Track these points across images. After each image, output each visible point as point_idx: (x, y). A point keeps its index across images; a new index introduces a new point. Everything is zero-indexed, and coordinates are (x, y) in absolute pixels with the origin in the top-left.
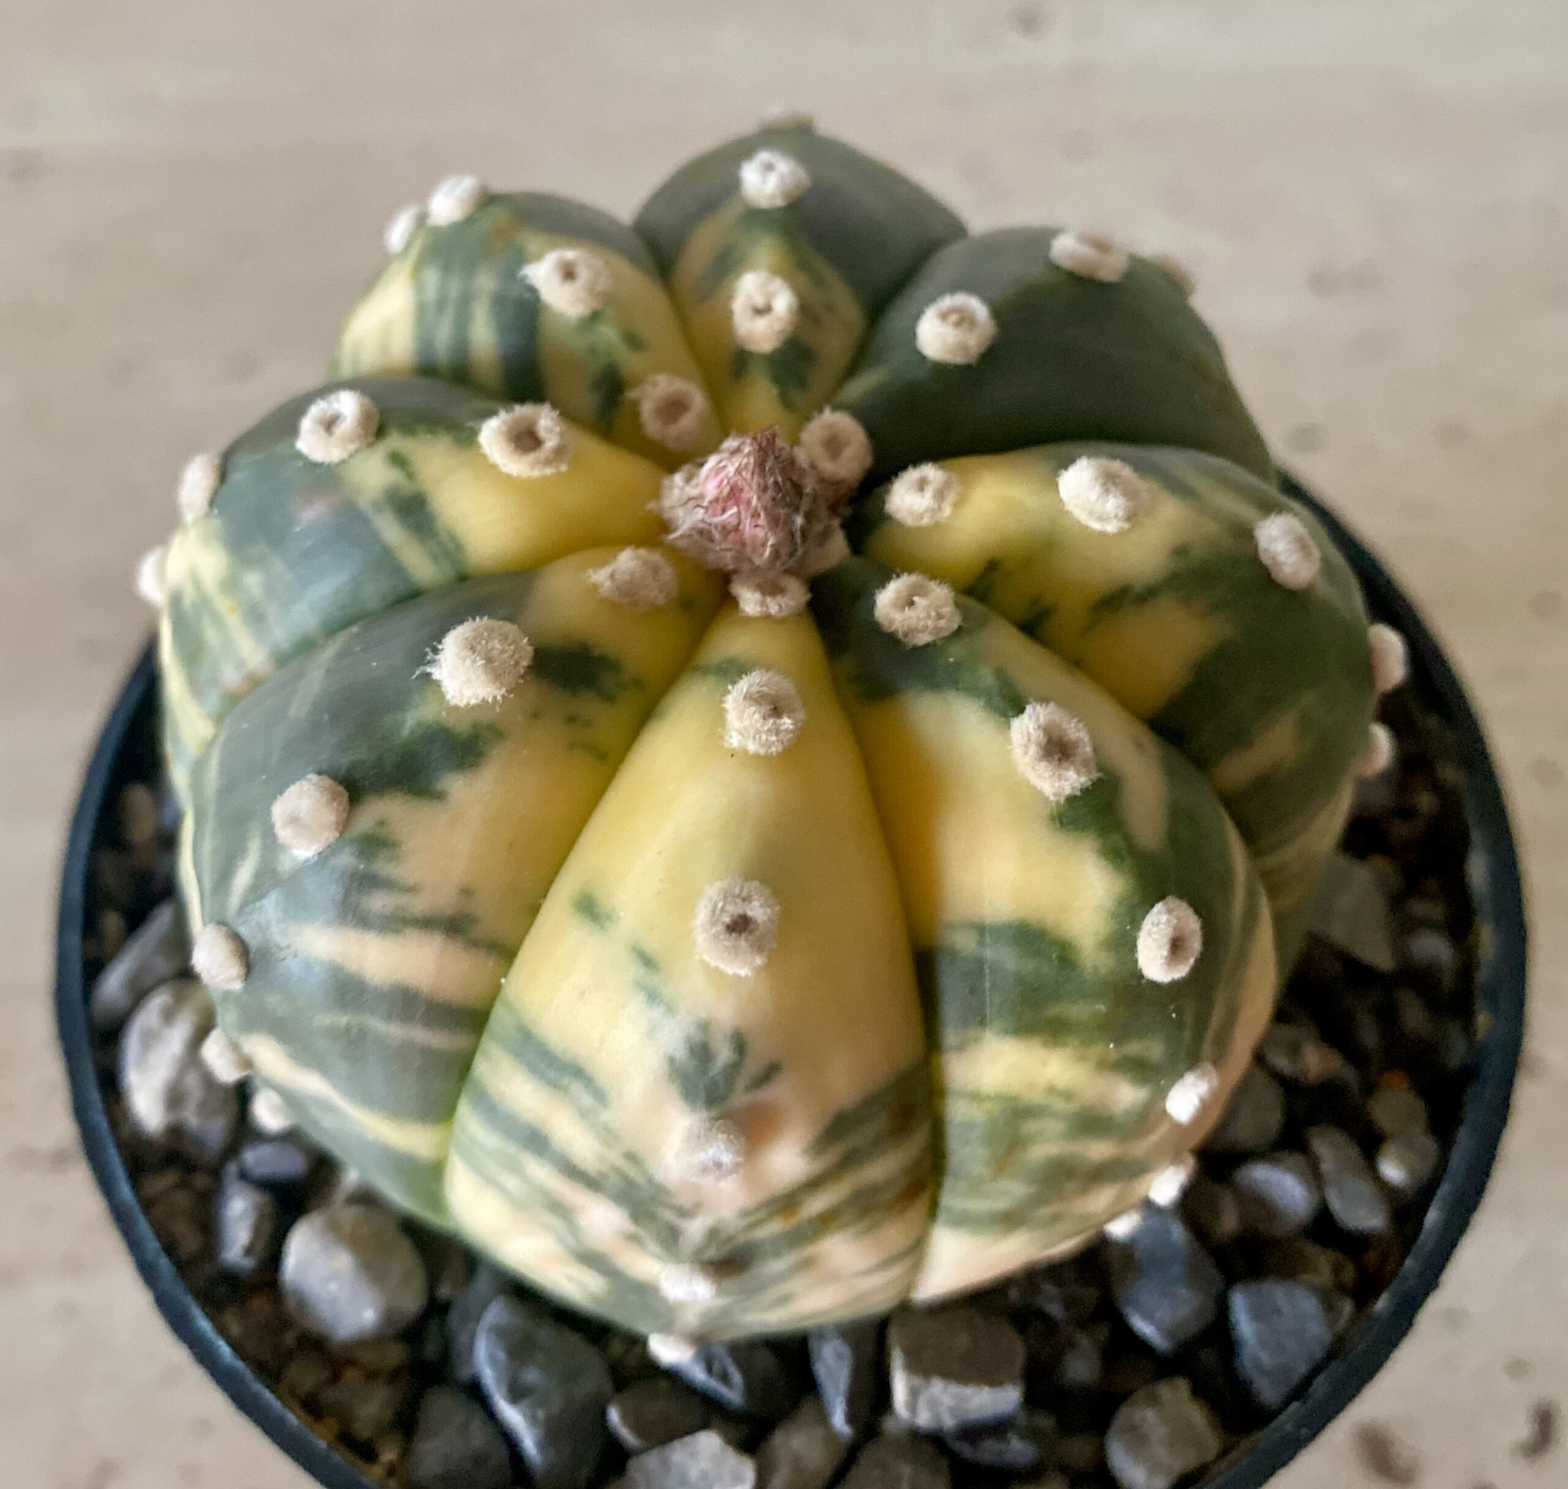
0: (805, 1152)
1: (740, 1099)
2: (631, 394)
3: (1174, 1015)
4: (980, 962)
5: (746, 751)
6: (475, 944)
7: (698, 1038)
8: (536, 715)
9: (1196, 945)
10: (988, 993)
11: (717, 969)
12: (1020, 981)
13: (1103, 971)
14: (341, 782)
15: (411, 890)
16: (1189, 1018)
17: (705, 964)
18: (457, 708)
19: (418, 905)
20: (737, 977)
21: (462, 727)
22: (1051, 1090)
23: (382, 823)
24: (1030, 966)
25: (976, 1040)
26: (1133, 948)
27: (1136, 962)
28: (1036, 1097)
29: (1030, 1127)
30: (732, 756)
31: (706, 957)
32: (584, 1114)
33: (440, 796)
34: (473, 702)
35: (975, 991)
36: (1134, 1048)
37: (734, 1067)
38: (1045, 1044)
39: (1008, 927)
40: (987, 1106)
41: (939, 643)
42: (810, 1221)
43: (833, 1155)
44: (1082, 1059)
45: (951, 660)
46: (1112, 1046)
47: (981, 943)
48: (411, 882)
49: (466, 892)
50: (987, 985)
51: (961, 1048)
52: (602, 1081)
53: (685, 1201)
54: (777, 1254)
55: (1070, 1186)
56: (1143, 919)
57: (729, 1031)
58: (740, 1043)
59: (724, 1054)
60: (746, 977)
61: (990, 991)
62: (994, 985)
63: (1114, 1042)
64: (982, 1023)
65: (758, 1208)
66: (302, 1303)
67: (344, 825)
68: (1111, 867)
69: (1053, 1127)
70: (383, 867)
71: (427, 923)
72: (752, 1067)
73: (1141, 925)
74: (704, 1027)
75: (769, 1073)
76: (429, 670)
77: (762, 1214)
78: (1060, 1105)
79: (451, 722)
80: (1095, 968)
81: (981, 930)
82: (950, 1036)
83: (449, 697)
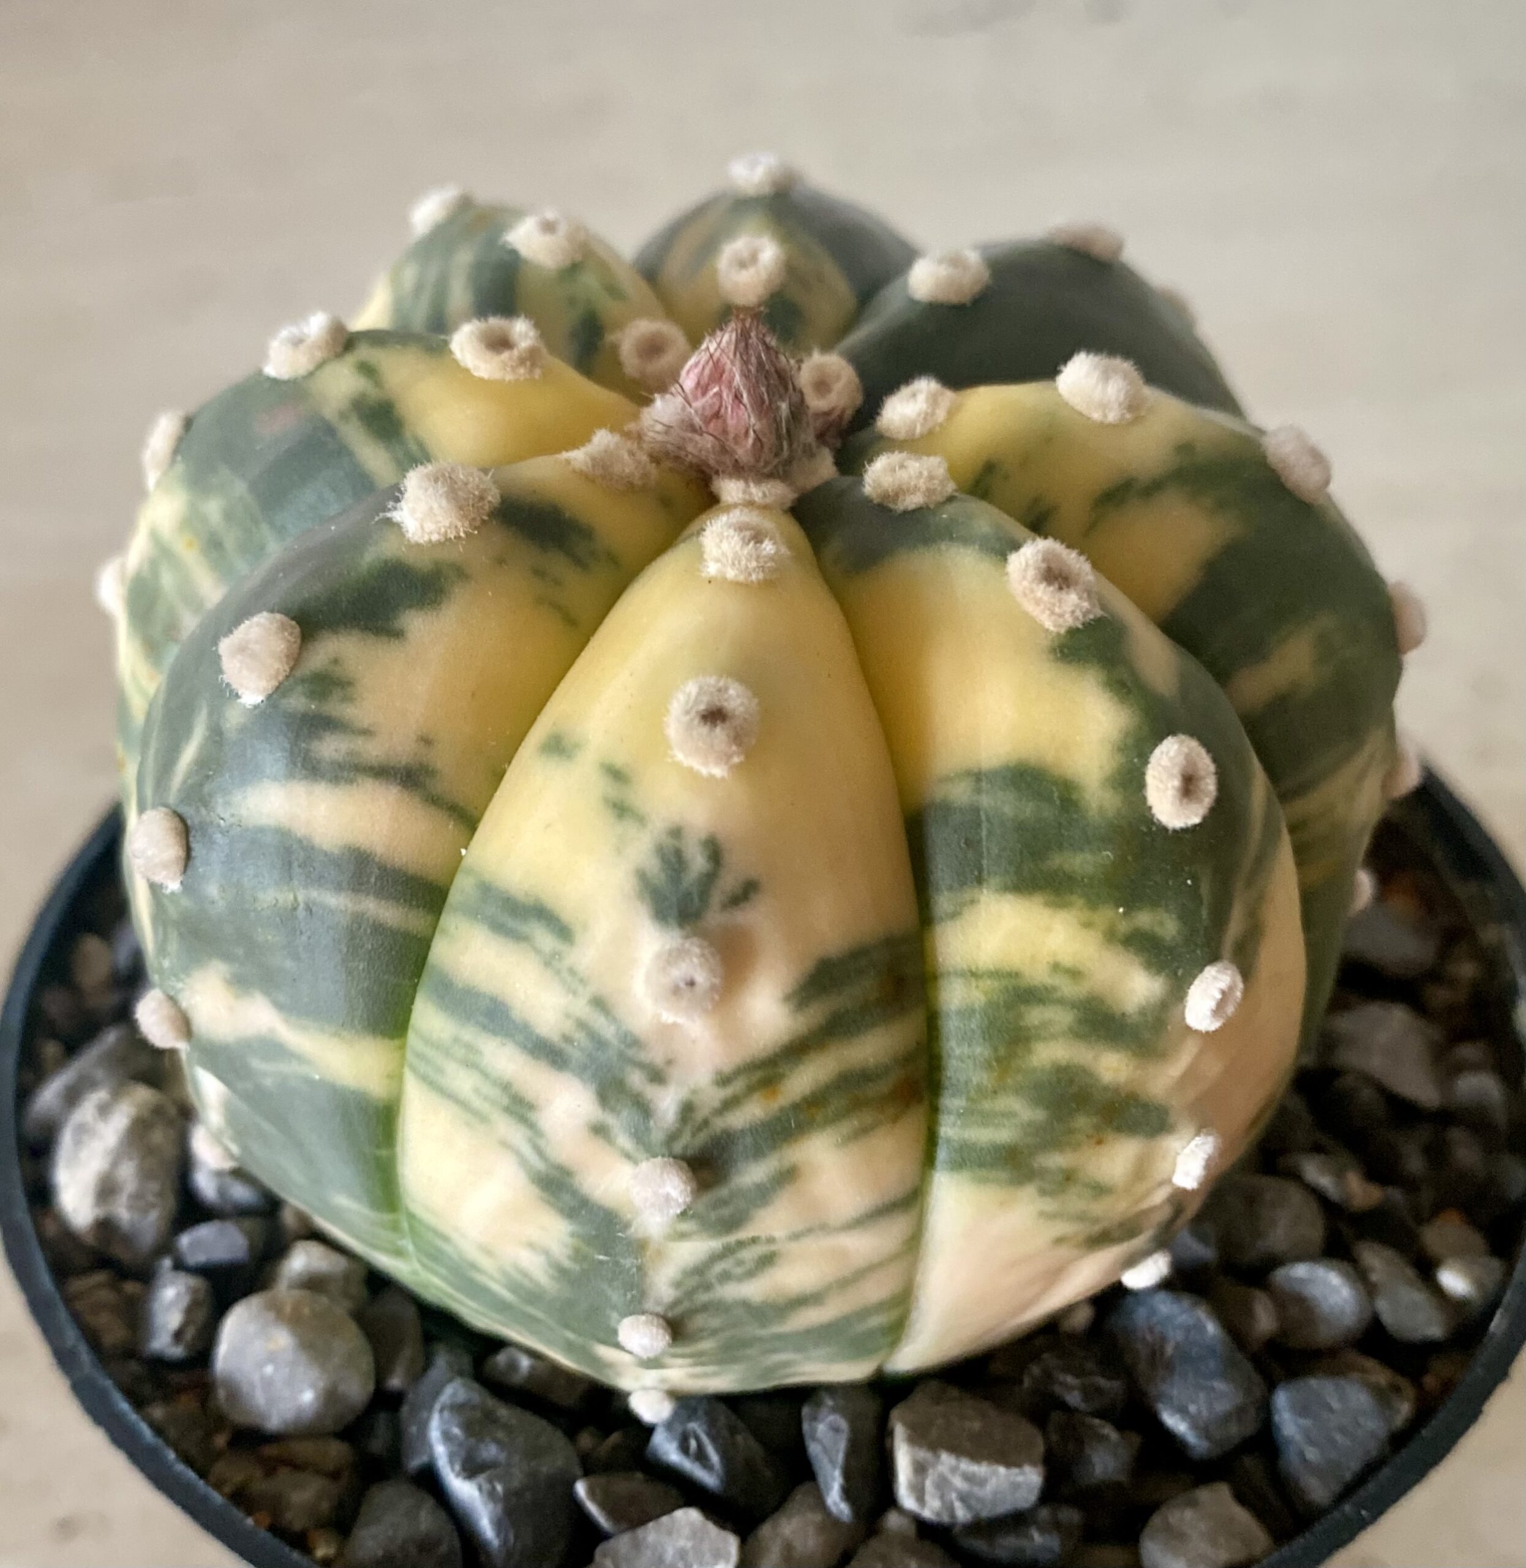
0: (787, 998)
1: (715, 917)
2: (610, 338)
3: (1189, 882)
4: (976, 810)
5: (725, 579)
6: (434, 801)
7: (669, 842)
8: (500, 561)
9: (1210, 785)
10: (984, 843)
11: (690, 770)
12: (1020, 827)
13: (1110, 813)
14: (293, 619)
15: (367, 733)
16: (1205, 889)
17: (678, 766)
18: (418, 545)
19: (373, 751)
20: (712, 777)
21: (422, 563)
22: (1056, 967)
23: (336, 661)
24: (1028, 809)
25: (973, 902)
26: (1141, 785)
27: (1144, 799)
28: (1039, 975)
29: (1035, 1016)
30: (710, 582)
31: (680, 756)
32: (550, 961)
33: (398, 634)
34: (435, 537)
35: (972, 843)
36: (1144, 919)
37: (709, 879)
38: (1047, 904)
39: (1007, 769)
40: (988, 983)
41: (932, 506)
42: (796, 1107)
43: (816, 1014)
44: (1087, 925)
45: (944, 516)
46: (1121, 910)
47: (978, 791)
48: (365, 724)
49: (426, 741)
50: (984, 833)
51: (955, 915)
52: (566, 916)
53: (656, 1056)
54: (758, 1153)
55: (1083, 1122)
56: (1151, 752)
57: (703, 836)
58: (715, 851)
59: (698, 862)
60: (723, 779)
61: (987, 840)
62: (990, 833)
63: (1124, 907)
64: (979, 881)
65: (738, 1072)
66: (234, 1394)
67: (296, 659)
68: (1116, 698)
69: (1061, 1018)
70: (335, 708)
71: (382, 772)
72: (728, 882)
73: (1148, 758)
74: (676, 832)
75: (746, 892)
76: (389, 515)
77: (738, 1086)
78: (1068, 989)
79: (411, 559)
80: (1101, 808)
81: (978, 777)
82: (943, 902)
83: (409, 535)
